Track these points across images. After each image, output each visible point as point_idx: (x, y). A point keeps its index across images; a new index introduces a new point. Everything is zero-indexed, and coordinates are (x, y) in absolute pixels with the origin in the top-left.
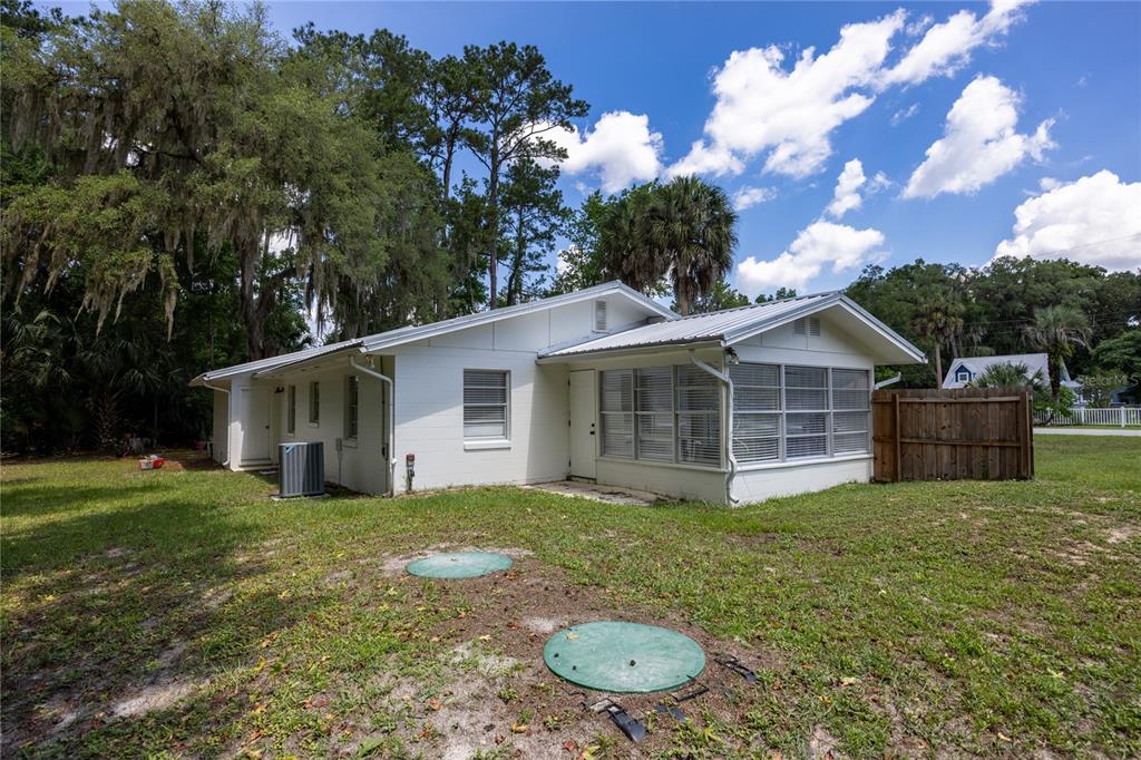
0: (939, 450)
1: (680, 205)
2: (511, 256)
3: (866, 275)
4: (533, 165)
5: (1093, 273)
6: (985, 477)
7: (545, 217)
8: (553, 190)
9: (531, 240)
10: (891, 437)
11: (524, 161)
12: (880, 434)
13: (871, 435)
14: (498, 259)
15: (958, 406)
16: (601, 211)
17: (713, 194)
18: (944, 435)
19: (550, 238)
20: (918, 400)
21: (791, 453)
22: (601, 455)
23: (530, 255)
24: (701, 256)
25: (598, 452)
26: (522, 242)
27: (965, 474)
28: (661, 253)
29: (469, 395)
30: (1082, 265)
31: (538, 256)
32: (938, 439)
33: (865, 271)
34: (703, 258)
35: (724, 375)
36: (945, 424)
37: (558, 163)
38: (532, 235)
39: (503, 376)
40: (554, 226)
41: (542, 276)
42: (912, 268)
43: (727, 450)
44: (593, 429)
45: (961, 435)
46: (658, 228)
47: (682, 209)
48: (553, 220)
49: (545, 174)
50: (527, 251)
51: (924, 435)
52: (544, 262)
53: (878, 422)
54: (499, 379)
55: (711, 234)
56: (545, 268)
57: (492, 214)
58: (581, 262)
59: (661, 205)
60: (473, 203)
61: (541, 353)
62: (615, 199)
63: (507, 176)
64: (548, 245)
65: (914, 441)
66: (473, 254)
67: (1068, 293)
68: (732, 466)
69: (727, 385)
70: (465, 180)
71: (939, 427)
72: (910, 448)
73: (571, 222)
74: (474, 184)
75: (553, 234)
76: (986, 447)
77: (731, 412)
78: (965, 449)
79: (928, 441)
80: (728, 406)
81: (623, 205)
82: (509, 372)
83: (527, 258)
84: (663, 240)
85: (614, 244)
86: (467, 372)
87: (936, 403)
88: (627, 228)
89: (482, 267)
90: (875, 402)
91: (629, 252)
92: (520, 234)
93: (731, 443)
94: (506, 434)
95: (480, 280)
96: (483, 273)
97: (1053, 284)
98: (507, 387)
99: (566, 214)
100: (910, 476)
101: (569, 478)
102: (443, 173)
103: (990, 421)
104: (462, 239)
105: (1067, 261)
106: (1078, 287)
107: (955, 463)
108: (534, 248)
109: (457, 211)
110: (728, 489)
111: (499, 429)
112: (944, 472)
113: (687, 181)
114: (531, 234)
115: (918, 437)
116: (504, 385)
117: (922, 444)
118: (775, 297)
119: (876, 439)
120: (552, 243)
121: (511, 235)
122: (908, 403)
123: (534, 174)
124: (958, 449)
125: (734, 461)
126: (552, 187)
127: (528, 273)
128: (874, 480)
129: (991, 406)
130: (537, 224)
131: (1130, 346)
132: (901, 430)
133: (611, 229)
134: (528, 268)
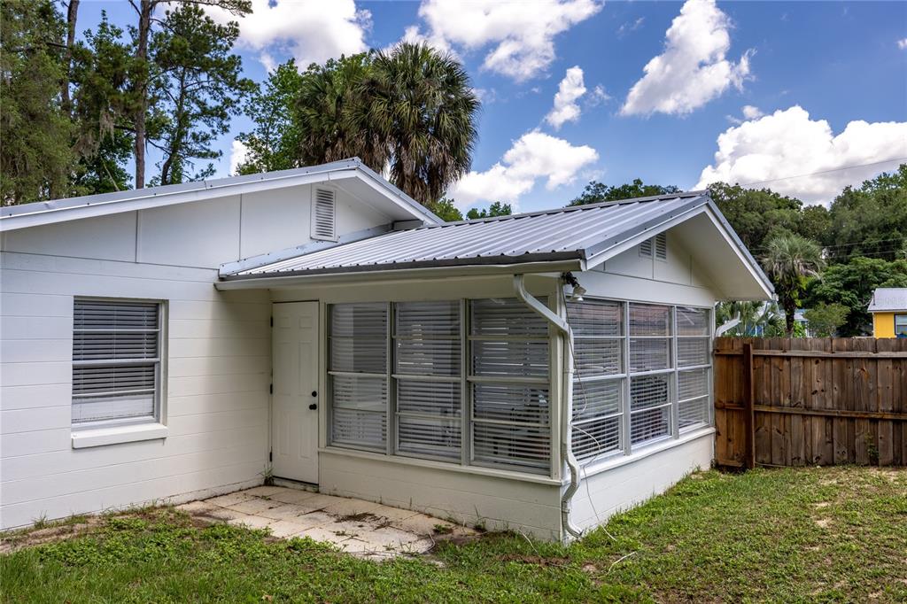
0: (808, 422)
1: (408, 79)
2: (166, 135)
3: (589, 193)
4: (203, 18)
5: (792, 205)
6: (874, 462)
7: (217, 89)
8: (229, 54)
9: (196, 116)
10: (741, 403)
11: (189, 11)
12: (724, 400)
13: (710, 403)
14: (147, 137)
15: (834, 363)
16: (298, 82)
17: (450, 70)
18: (816, 402)
19: (223, 116)
20: (779, 353)
21: (637, 437)
22: (329, 445)
23: (194, 136)
24: (434, 149)
25: (323, 441)
26: (183, 118)
27: (845, 457)
28: (382, 140)
29: (82, 344)
30: (782, 196)
31: (206, 138)
32: (808, 408)
33: (588, 189)
34: (437, 152)
35: (559, 318)
36: (817, 386)
37: (237, 18)
38: (199, 110)
39: (154, 309)
40: (228, 102)
41: (211, 165)
42: (631, 189)
43: (563, 446)
44: (314, 401)
45: (839, 403)
46: (378, 108)
47: (412, 85)
48: (228, 94)
49: (219, 32)
50: (190, 131)
51: (787, 402)
52: (214, 146)
53: (722, 382)
54: (146, 314)
55: (447, 122)
56: (214, 155)
57: (139, 71)
58: (266, 150)
59: (383, 77)
60: (110, 55)
61: (224, 271)
62: (318, 69)
63: (162, 24)
64: (220, 125)
65: (774, 409)
66: (108, 124)
67: (774, 223)
68: (573, 473)
69: (564, 335)
70: (103, 26)
71: (809, 391)
72: (767, 420)
73: (254, 96)
74: (118, 33)
75: (227, 111)
76: (874, 421)
77: (571, 380)
78: (845, 423)
79: (793, 410)
80: (565, 372)
81: (327, 77)
82: (166, 302)
83: (190, 140)
84: (387, 124)
85: (315, 127)
86: (80, 302)
87: (804, 358)
88: (332, 108)
89: (123, 147)
90: (718, 354)
91: (335, 139)
92: (180, 108)
93: (570, 433)
94: (156, 414)
95: (120, 165)
96: (124, 156)
97: (761, 213)
98: (162, 329)
99: (247, 86)
100: (767, 459)
101: (269, 482)
102: (66, 9)
103: (880, 385)
104: (93, 103)
105: (769, 192)
106: (782, 217)
107: (832, 442)
108: (200, 127)
109: (88, 64)
110: (564, 513)
111: (145, 403)
112: (816, 453)
113: (417, 49)
114: (196, 109)
115: (779, 404)
116: (156, 326)
117: (785, 414)
118: (488, 212)
119: (719, 407)
120: (225, 123)
121: (167, 107)
122: (765, 357)
123: (203, 29)
124: (835, 422)
125: (576, 465)
126: (227, 49)
127: (192, 159)
128: (717, 466)
129: (880, 364)
130: (204, 96)
131: (837, 279)
132: (755, 395)
133: (310, 107)
134: (192, 153)
